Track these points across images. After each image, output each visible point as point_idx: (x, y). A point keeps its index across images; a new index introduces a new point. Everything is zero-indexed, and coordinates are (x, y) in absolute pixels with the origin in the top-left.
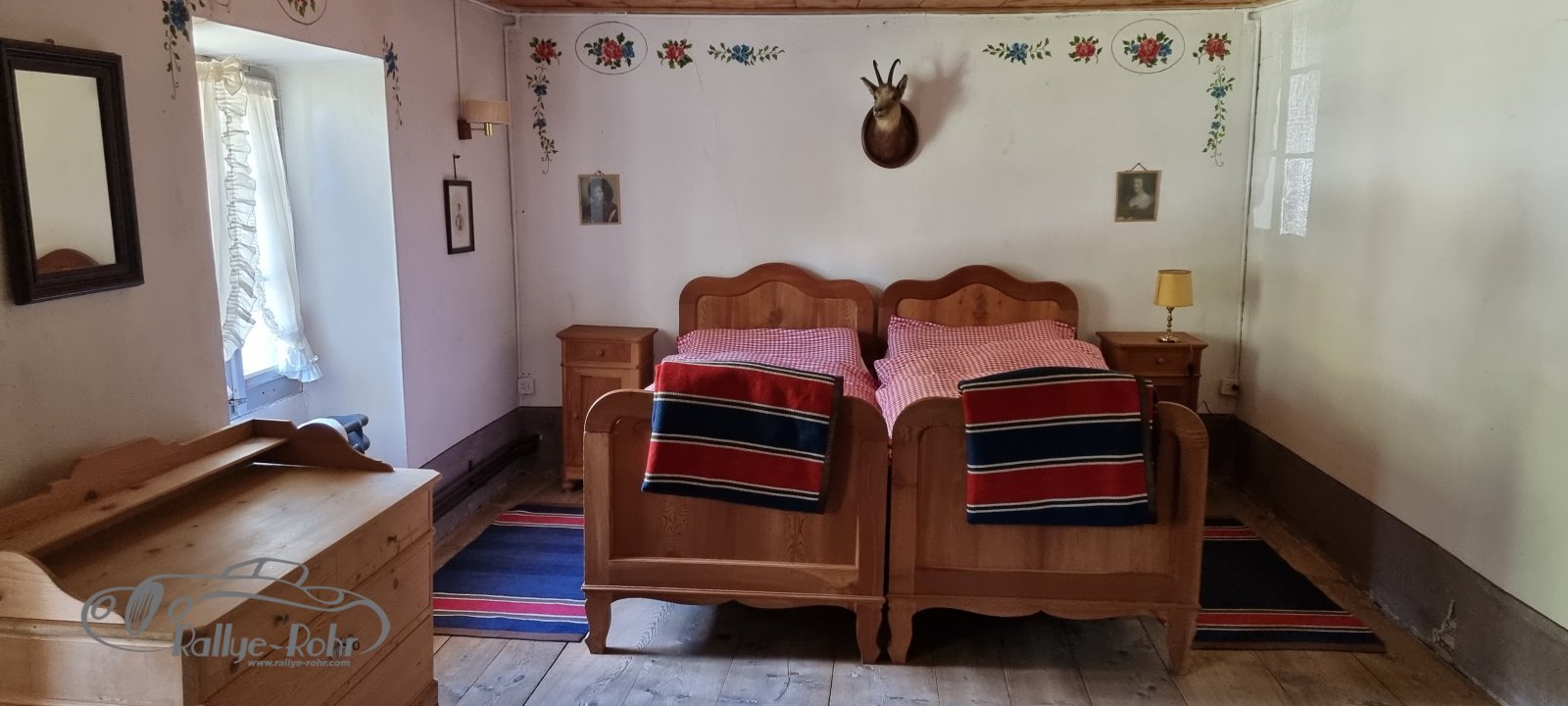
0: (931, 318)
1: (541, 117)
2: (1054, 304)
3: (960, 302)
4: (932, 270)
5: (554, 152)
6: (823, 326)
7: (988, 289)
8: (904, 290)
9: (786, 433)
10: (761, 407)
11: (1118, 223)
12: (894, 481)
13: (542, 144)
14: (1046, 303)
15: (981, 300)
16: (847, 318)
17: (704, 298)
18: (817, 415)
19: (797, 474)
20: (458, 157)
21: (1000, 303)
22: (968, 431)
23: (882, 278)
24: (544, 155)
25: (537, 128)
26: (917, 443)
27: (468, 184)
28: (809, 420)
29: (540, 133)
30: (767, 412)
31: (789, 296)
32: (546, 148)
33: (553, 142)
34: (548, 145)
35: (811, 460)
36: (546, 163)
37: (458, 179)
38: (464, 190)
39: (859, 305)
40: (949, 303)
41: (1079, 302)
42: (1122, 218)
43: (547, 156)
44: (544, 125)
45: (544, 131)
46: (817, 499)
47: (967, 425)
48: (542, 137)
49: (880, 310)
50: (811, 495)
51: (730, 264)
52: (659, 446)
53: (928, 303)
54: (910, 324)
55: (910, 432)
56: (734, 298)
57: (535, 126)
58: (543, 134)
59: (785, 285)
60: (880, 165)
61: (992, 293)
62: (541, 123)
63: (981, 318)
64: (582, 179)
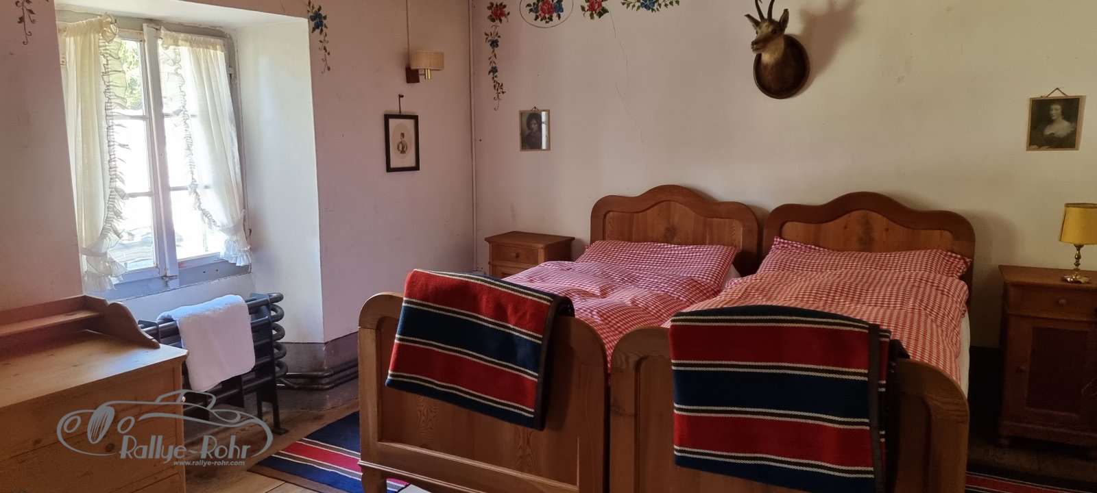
0: (816, 242)
1: (494, 65)
2: (947, 234)
3: (846, 228)
4: (820, 197)
5: (503, 93)
6: (711, 243)
7: (874, 215)
8: (788, 213)
9: (506, 347)
10: (486, 320)
11: (1028, 152)
12: (612, 409)
13: (495, 86)
14: (938, 232)
15: (867, 224)
16: (733, 237)
17: (611, 213)
18: (531, 333)
19: (516, 389)
20: (402, 96)
21: (887, 230)
22: (673, 368)
23: (770, 203)
24: (496, 96)
25: (492, 74)
26: (633, 373)
27: (415, 118)
28: (525, 337)
29: (493, 78)
30: (490, 326)
31: (683, 216)
32: (497, 90)
33: (502, 85)
34: (498, 87)
35: (527, 376)
36: (497, 101)
37: (402, 114)
38: (409, 123)
39: (744, 226)
40: (833, 228)
41: (976, 233)
42: (1035, 146)
43: (498, 96)
44: (496, 71)
45: (496, 76)
46: (532, 416)
47: (673, 361)
48: (495, 81)
49: (765, 232)
50: (528, 411)
51: (633, 185)
52: (400, 346)
53: (813, 227)
54: (792, 246)
55: (627, 360)
56: (635, 215)
57: (490, 72)
58: (495, 79)
59: (679, 205)
60: (772, 97)
61: (878, 221)
62: (494, 70)
63: (867, 244)
64: (522, 114)
